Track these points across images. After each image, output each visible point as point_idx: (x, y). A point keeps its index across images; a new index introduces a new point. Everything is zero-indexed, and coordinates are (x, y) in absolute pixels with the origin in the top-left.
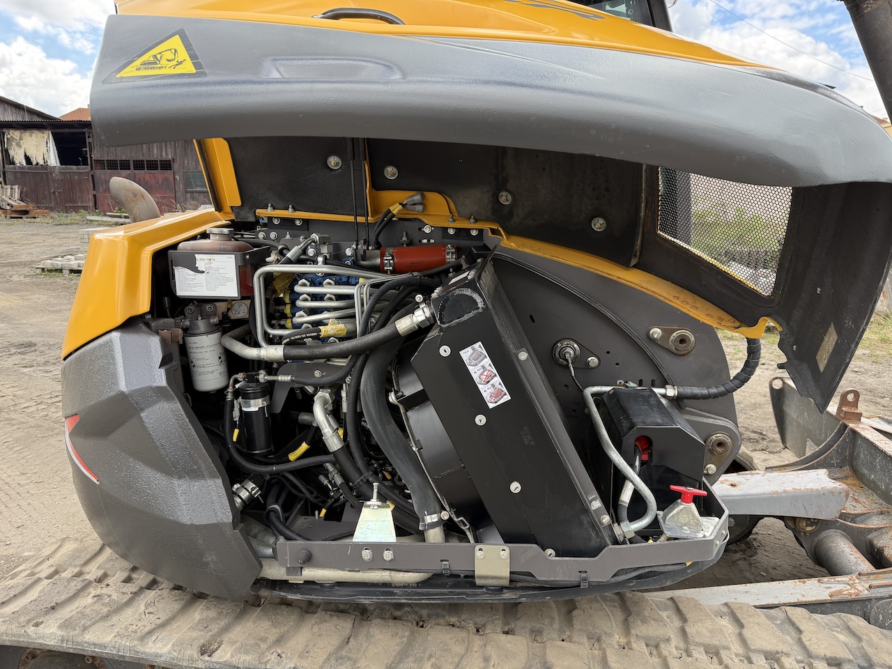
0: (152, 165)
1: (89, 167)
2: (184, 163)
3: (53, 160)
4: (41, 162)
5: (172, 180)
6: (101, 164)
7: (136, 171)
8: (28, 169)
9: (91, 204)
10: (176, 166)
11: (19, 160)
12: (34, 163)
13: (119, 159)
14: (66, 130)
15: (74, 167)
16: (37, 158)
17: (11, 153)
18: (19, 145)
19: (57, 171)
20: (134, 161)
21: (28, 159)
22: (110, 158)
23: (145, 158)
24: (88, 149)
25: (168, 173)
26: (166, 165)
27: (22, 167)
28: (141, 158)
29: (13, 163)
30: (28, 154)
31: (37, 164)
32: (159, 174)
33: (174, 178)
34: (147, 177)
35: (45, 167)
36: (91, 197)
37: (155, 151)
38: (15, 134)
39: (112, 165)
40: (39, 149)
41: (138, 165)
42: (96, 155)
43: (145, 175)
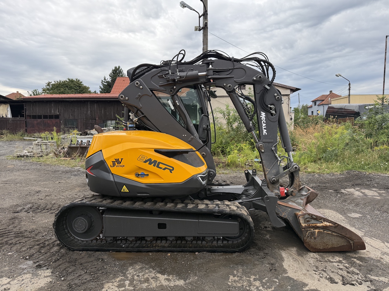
0: (51, 117)
1: (24, 118)
2: (64, 116)
3: (9, 116)
5: (59, 122)
6: (29, 116)
7: (44, 119)
10: (61, 117)
13: (37, 114)
14: (16, 104)
15: (17, 118)
16: (3, 115)
19: (10, 120)
20: (43, 115)
23: (48, 114)
25: (57, 120)
32: (54, 121)
37: (53, 112)
39: (34, 117)
40: (4, 111)
41: (45, 117)
42: (28, 113)
43: (48, 121)
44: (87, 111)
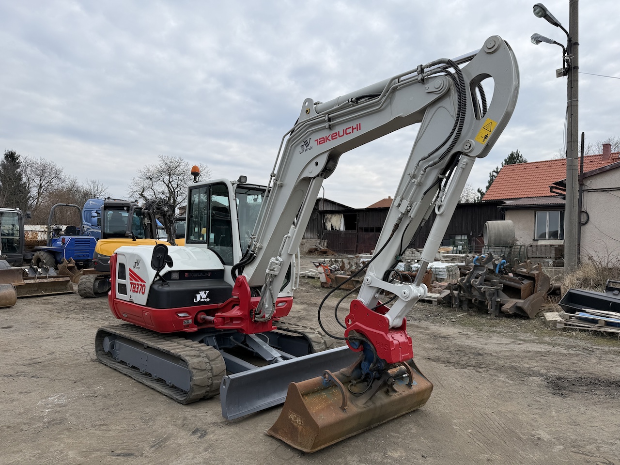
1: (356, 231)
3: (342, 228)
4: (338, 229)
6: (361, 228)
7: (377, 233)
8: (332, 232)
9: (355, 249)
11: (329, 227)
13: (370, 226)
14: (349, 213)
15: (350, 231)
16: (336, 227)
17: (326, 224)
18: (330, 221)
19: (343, 233)
20: (376, 228)
21: (332, 227)
22: (366, 226)
24: (357, 222)
27: (329, 231)
29: (326, 229)
30: (333, 225)
31: (336, 229)
35: (339, 232)
36: (355, 246)
38: (329, 216)
39: (366, 230)
40: (337, 223)
42: (360, 225)
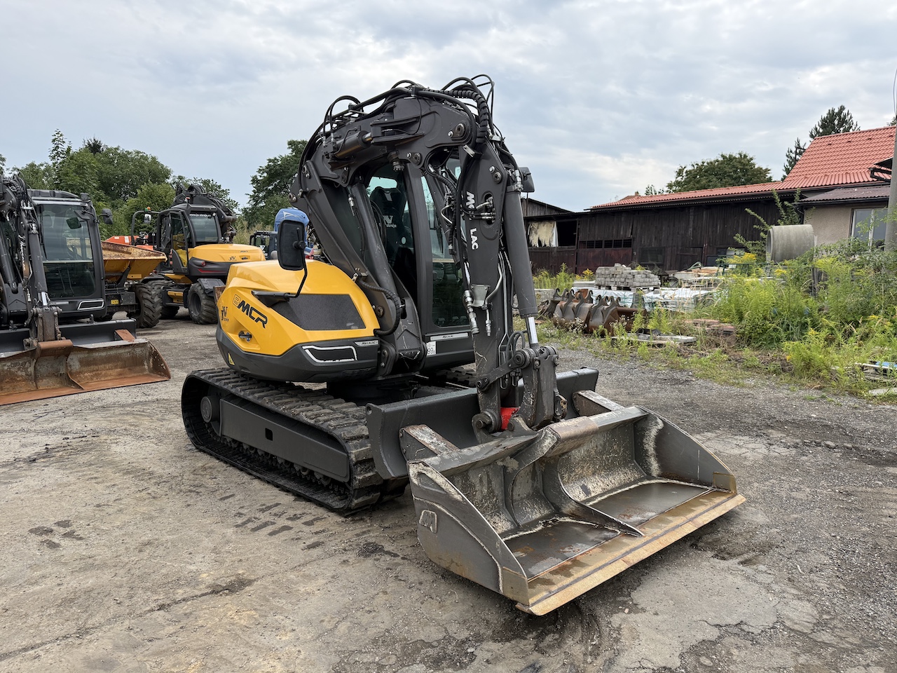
0: (618, 244)
1: (576, 246)
2: (641, 241)
3: (554, 243)
4: (548, 245)
5: (630, 254)
6: (583, 242)
7: (606, 249)
8: (539, 249)
10: (635, 244)
11: (535, 243)
12: (543, 245)
13: (596, 239)
15: (566, 247)
16: (546, 242)
17: (531, 238)
18: (536, 233)
19: (556, 250)
20: (605, 241)
21: (540, 242)
22: (591, 239)
23: (615, 238)
24: (576, 233)
25: (628, 250)
26: (628, 243)
27: (535, 248)
28: (611, 239)
29: (531, 246)
30: (540, 239)
31: (545, 245)
32: (622, 251)
33: (633, 254)
34: (613, 253)
35: (550, 249)
36: (574, 269)
37: (622, 233)
38: (535, 225)
39: (591, 245)
40: (547, 235)
41: (608, 244)
42: (582, 237)
43: (611, 251)
44: (687, 230)
